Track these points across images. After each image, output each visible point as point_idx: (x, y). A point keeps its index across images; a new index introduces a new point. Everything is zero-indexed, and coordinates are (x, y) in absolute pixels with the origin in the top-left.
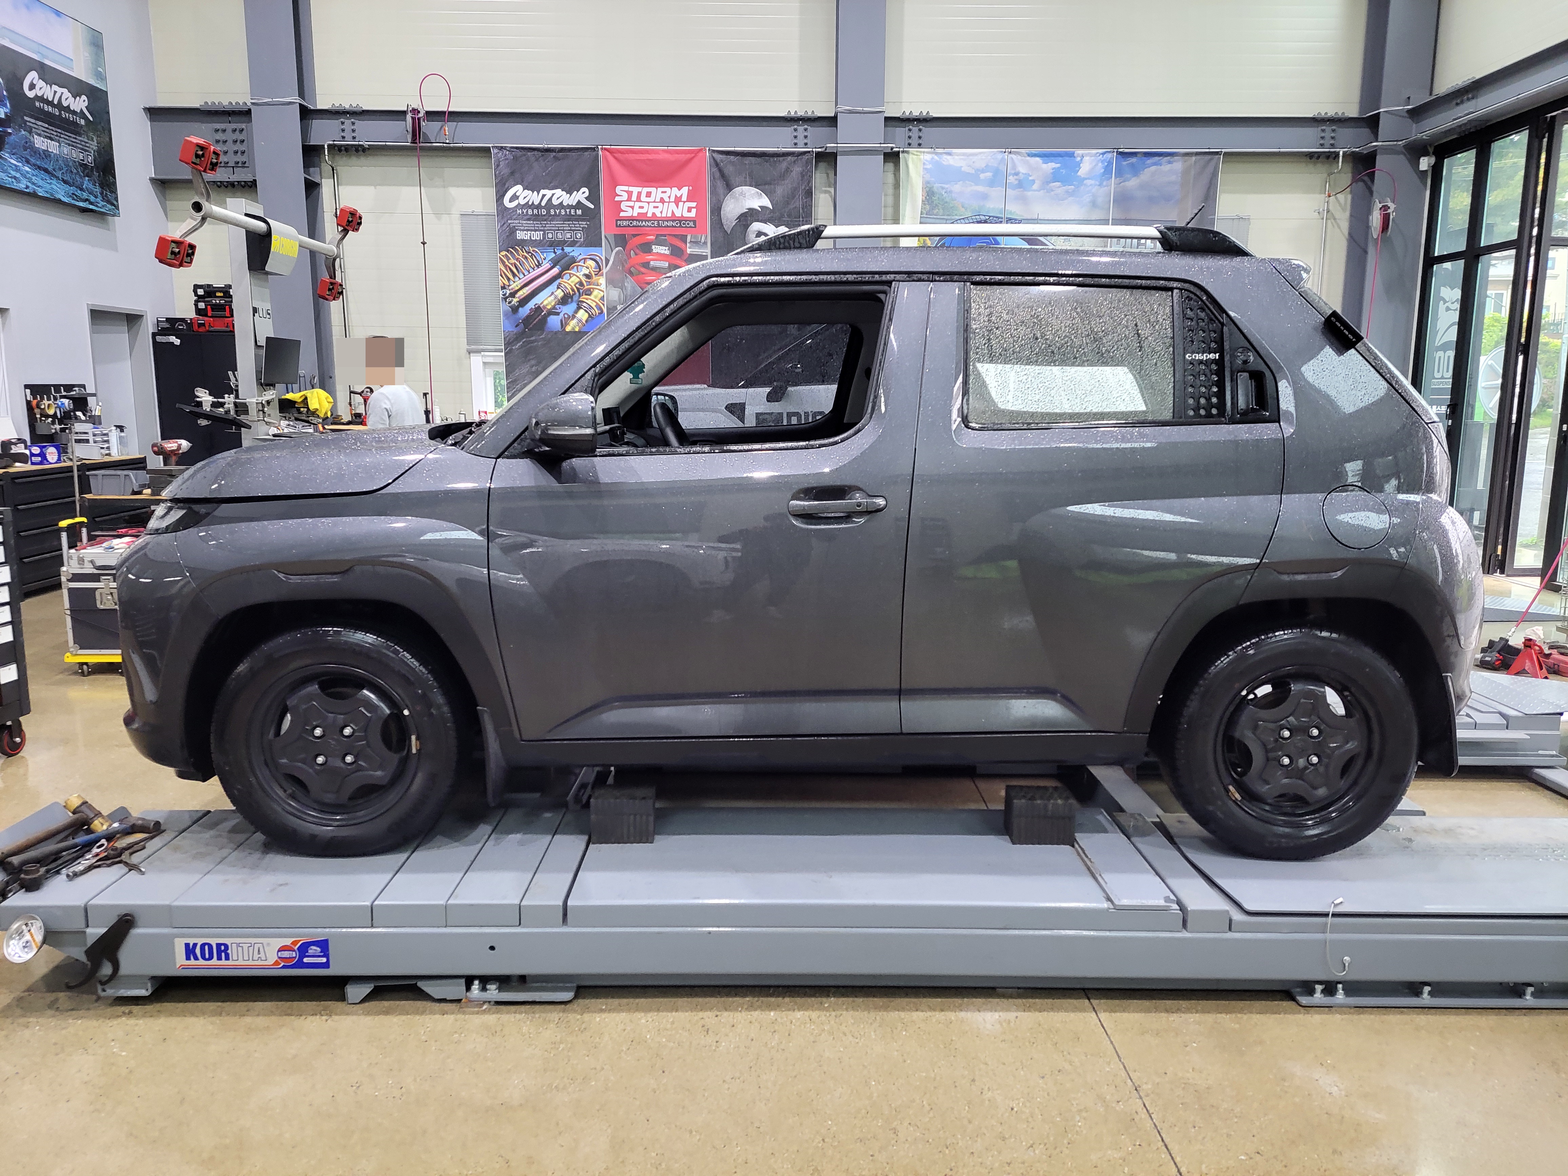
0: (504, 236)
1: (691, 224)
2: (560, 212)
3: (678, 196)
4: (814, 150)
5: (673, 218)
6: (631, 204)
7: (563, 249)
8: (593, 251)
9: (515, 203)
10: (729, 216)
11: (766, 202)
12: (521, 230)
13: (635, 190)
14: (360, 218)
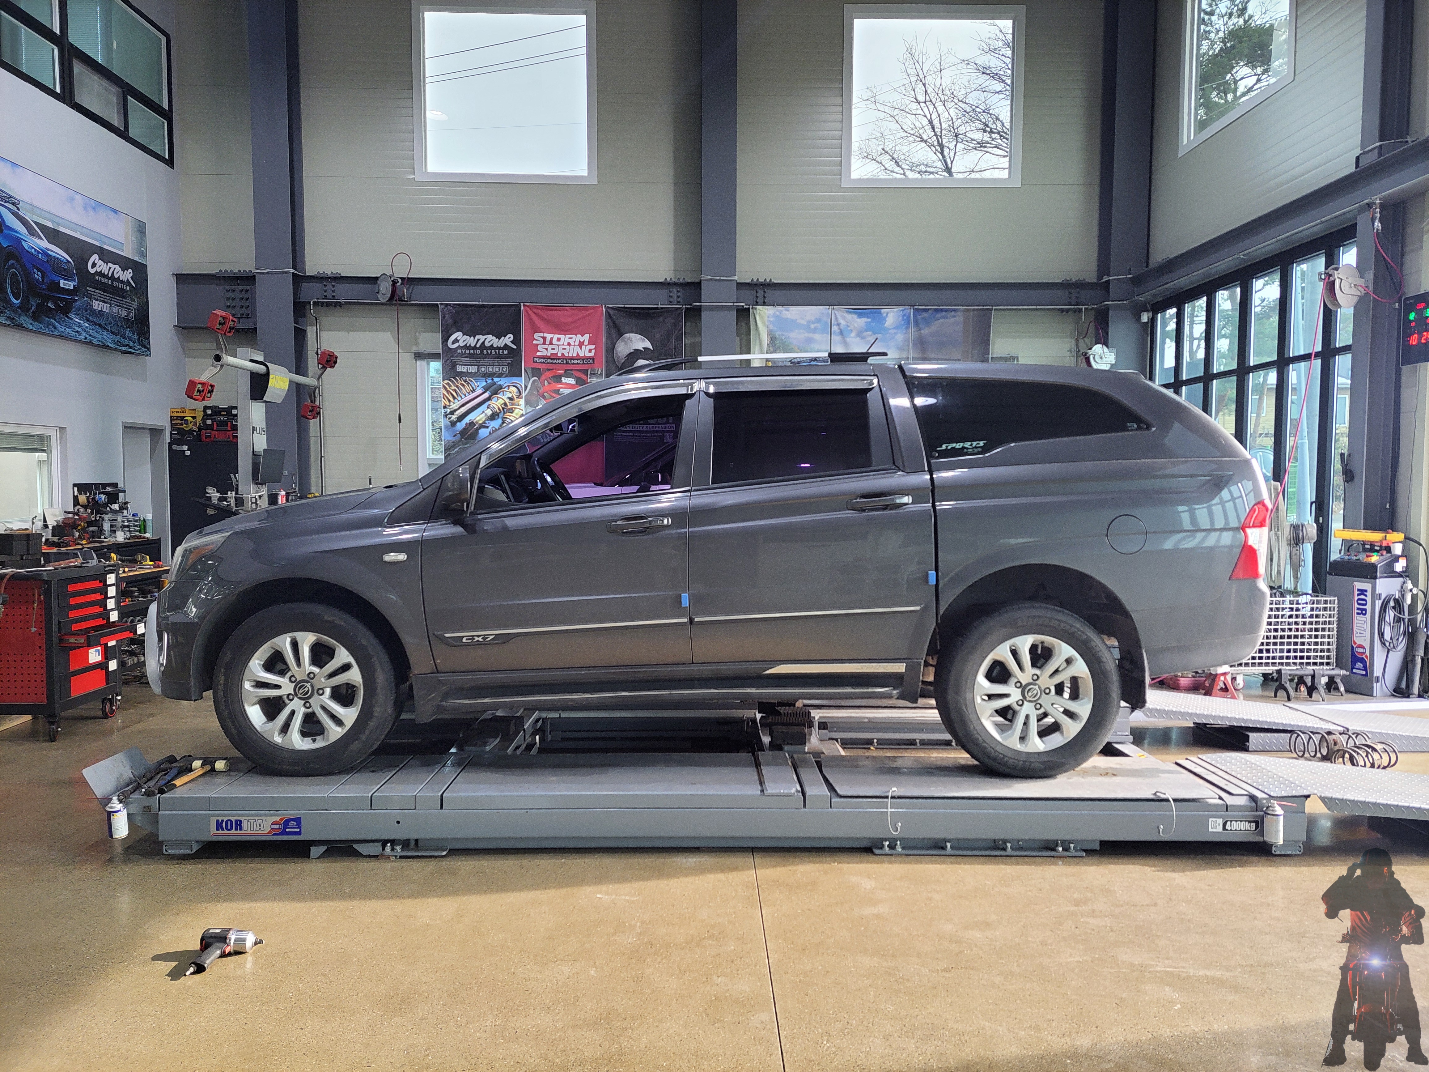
0: (447, 369)
1: (591, 361)
2: (491, 352)
3: (582, 341)
4: (684, 306)
5: (578, 358)
6: (546, 346)
7: (492, 379)
8: (515, 380)
9: (456, 345)
10: (620, 355)
11: (648, 344)
12: (460, 365)
13: (548, 336)
14: (336, 358)
